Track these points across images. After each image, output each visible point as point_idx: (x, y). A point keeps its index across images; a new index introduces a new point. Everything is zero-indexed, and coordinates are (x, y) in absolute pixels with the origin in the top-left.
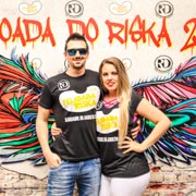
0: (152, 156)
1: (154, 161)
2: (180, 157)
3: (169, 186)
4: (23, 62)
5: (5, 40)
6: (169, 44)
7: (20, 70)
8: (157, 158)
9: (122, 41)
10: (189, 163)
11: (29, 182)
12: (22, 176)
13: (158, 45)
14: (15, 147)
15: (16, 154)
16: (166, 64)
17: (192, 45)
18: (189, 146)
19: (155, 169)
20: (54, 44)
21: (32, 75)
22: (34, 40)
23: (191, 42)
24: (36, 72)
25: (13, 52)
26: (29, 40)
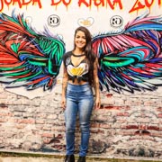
0: (107, 86)
1: (108, 90)
2: (126, 88)
3: (118, 108)
4: (19, 19)
5: (8, 4)
6: (121, 8)
7: (18, 25)
8: (110, 88)
9: (87, 5)
10: (133, 92)
11: (24, 101)
12: (19, 97)
13: (113, 8)
14: (14, 77)
15: (15, 81)
16: (118, 22)
17: (137, 9)
18: (133, 80)
19: (108, 95)
20: (40, 7)
21: (25, 28)
22: (27, 4)
23: (137, 6)
24: (29, 26)
25: (13, 12)
26: (24, 4)
